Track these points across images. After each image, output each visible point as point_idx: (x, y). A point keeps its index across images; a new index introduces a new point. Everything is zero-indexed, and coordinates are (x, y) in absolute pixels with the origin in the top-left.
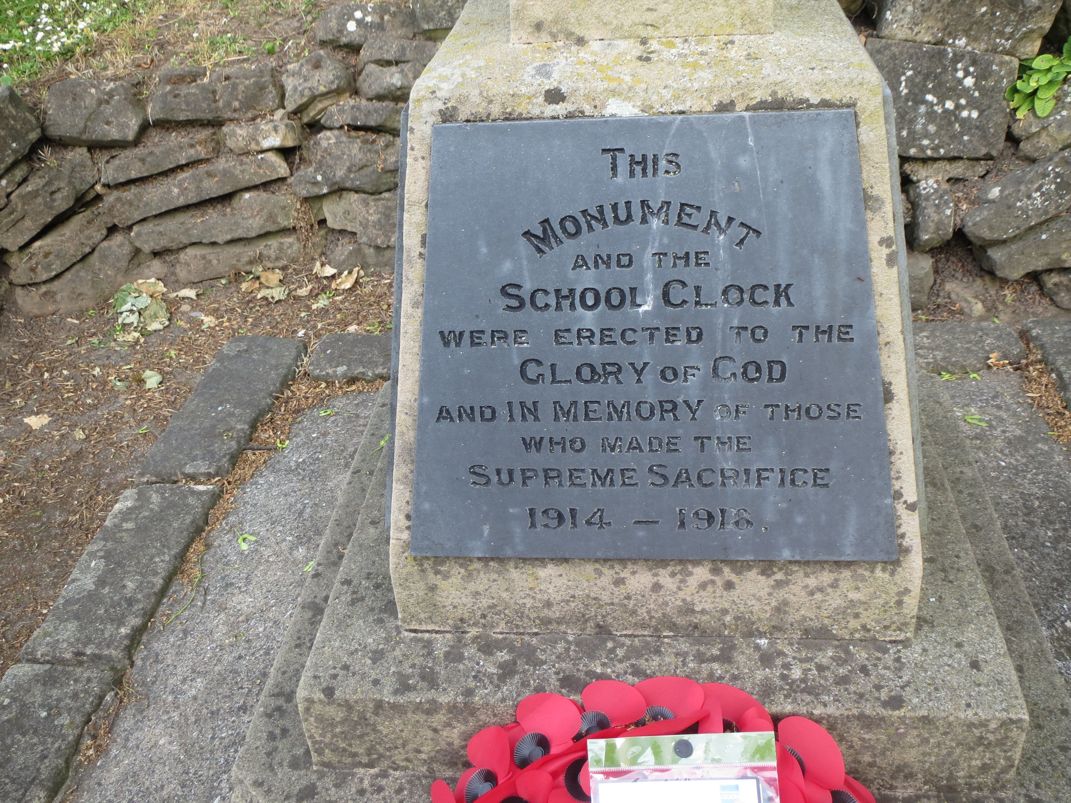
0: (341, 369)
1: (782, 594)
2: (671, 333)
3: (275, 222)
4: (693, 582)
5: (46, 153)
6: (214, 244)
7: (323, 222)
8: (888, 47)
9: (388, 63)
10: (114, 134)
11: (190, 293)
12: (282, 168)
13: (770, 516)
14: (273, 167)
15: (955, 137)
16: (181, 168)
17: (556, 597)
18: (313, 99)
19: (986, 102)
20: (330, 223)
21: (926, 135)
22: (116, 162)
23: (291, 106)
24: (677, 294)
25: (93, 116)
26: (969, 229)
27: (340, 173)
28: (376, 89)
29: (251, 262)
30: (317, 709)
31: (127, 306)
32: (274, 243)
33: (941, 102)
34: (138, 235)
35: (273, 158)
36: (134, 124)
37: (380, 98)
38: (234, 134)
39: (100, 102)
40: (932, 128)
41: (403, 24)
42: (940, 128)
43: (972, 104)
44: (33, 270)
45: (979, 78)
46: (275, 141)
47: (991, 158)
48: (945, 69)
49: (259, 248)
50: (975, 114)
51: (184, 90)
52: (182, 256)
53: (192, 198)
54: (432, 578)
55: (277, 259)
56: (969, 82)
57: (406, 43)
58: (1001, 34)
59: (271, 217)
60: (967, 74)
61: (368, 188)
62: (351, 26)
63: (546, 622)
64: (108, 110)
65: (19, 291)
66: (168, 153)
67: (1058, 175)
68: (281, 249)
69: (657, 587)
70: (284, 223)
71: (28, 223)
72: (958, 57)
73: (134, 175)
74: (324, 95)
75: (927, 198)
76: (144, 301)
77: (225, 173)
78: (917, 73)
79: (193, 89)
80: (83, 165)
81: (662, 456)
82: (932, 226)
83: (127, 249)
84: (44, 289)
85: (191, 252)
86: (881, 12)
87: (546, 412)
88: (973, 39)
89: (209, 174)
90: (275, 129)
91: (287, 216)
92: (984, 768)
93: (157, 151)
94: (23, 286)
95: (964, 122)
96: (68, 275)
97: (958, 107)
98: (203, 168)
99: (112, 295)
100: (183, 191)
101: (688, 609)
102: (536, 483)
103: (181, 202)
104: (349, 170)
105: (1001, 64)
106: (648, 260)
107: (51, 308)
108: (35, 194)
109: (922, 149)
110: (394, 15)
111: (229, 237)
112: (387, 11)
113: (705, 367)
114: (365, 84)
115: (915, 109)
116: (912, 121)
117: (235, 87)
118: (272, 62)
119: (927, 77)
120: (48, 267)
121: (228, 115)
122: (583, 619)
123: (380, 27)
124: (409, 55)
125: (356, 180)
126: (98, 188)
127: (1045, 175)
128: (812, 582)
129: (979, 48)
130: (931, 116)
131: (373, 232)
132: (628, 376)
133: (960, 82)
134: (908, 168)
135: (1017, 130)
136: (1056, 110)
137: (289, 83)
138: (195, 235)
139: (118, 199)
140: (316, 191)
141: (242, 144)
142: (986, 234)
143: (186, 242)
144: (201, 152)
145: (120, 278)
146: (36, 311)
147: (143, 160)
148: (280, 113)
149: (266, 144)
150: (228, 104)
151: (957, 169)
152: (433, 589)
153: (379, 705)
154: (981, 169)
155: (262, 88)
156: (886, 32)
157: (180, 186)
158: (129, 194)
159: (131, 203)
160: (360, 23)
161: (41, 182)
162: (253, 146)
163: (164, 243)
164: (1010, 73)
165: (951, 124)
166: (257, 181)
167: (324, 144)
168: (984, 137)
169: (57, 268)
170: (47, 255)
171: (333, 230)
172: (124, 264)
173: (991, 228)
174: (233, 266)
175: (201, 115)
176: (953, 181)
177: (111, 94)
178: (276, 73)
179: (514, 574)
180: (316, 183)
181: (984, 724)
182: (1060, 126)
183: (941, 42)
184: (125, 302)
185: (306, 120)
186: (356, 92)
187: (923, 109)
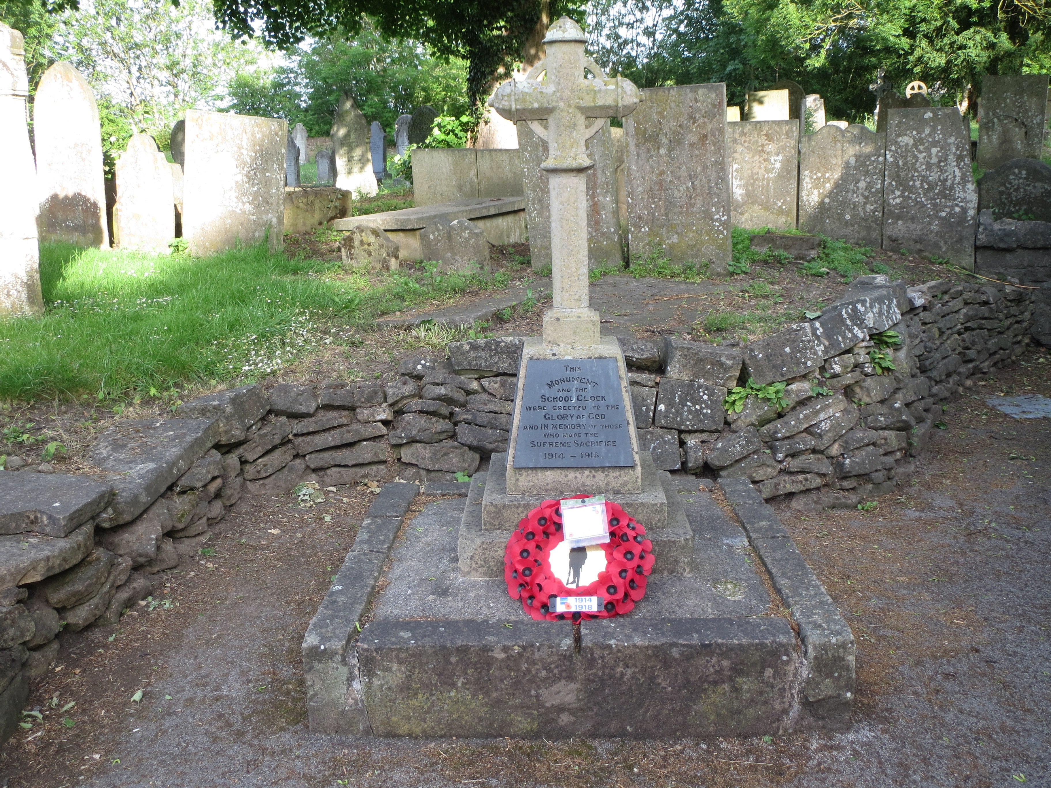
0: (439, 492)
1: (607, 479)
2: (579, 407)
3: (378, 457)
4: (585, 475)
5: (272, 417)
6: (346, 466)
7: (399, 460)
8: (669, 382)
9: (438, 384)
10: (304, 409)
11: (334, 489)
12: (384, 430)
13: (603, 454)
14: (380, 430)
15: (701, 421)
16: (333, 428)
17: (550, 482)
18: (403, 398)
19: (713, 406)
20: (403, 460)
21: (688, 420)
22: (302, 423)
23: (390, 401)
24: (580, 398)
25: (295, 401)
26: (709, 461)
27: (414, 433)
28: (432, 395)
29: (362, 477)
30: (488, 508)
31: (304, 492)
32: (374, 468)
33: (694, 405)
34: (310, 459)
35: (380, 424)
36: (314, 406)
37: (433, 399)
38: (362, 413)
39: (299, 395)
40: (690, 417)
41: (444, 368)
42: (694, 416)
43: (708, 407)
44: (258, 472)
45: (710, 396)
46: (383, 416)
47: (719, 431)
48: (694, 391)
49: (367, 470)
50: (709, 411)
51: (339, 391)
52: (328, 471)
53: (338, 443)
54: (518, 476)
55: (375, 476)
56: (705, 397)
57: (447, 375)
58: (718, 378)
59: (376, 454)
60: (704, 394)
61: (426, 440)
62: (419, 367)
63: (547, 490)
64: (301, 399)
65: (248, 483)
66: (329, 420)
67: (746, 437)
68: (377, 472)
69: (576, 477)
70: (382, 458)
71: (259, 449)
72: (700, 387)
73: (311, 430)
74: (407, 397)
75: (691, 448)
76: (311, 491)
77: (356, 431)
78: (682, 393)
79: (343, 391)
80: (285, 424)
81: (577, 438)
82: (693, 460)
83: (303, 466)
84: (261, 482)
85: (333, 469)
86: (666, 367)
87: (550, 427)
88: (706, 380)
89: (348, 432)
90: (384, 411)
91: (384, 454)
92: (659, 520)
93: (324, 419)
94: (250, 481)
95: (704, 415)
96: (274, 477)
97: (701, 408)
98: (344, 429)
99: (293, 487)
100: (334, 439)
101: (584, 485)
102: (547, 446)
103: (333, 444)
104: (419, 431)
105: (719, 390)
106: (574, 390)
107: (263, 492)
108: (266, 435)
109: (687, 426)
110: (440, 363)
111: (354, 463)
112: (436, 361)
113: (587, 416)
114: (425, 393)
115: (683, 409)
116: (682, 414)
117: (363, 391)
118: (379, 382)
119: (687, 395)
120: (266, 471)
121: (359, 404)
122: (556, 489)
123: (433, 368)
124: (448, 381)
125: (421, 436)
126: (290, 436)
127: (740, 437)
128: (614, 475)
129: (709, 383)
130: (690, 412)
131: (427, 462)
132: (569, 418)
133: (702, 397)
134: (683, 436)
135: (729, 419)
136: (743, 410)
137: (390, 391)
138: (337, 461)
139: (303, 441)
140: (400, 441)
141: (366, 418)
142: (717, 463)
143: (333, 463)
144: (345, 421)
145: (297, 480)
146: (256, 493)
147: (316, 423)
148: (384, 405)
149: (378, 418)
150: (359, 399)
151: (704, 436)
152: (517, 480)
153: (505, 505)
154: (715, 436)
155: (376, 393)
156: (668, 375)
157: (333, 436)
158: (308, 439)
159: (308, 443)
160: (423, 366)
161: (270, 429)
162: (372, 419)
163: (322, 464)
164: (723, 394)
165: (699, 415)
166: (371, 436)
167: (407, 419)
168: (714, 421)
169: (270, 471)
170: (265, 465)
171: (404, 463)
172: (300, 473)
173: (719, 460)
174: (353, 478)
175: (346, 404)
176: (703, 442)
177: (303, 392)
178: (382, 386)
179: (540, 474)
180: (401, 437)
181: (656, 505)
182: (746, 417)
183: (693, 380)
184: (300, 490)
185: (396, 409)
186: (421, 397)
187: (686, 408)
